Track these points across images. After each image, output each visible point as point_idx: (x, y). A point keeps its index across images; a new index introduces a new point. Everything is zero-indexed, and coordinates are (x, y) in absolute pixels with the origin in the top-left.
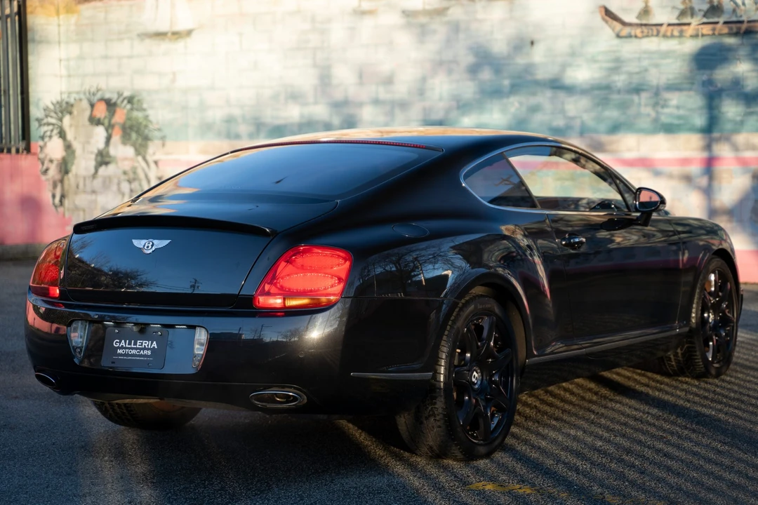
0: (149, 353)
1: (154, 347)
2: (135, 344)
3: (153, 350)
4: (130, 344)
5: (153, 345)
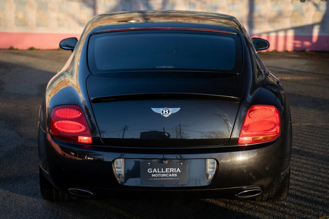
0: (176, 175)
1: (178, 172)
2: (164, 170)
4: (160, 170)
5: (177, 171)
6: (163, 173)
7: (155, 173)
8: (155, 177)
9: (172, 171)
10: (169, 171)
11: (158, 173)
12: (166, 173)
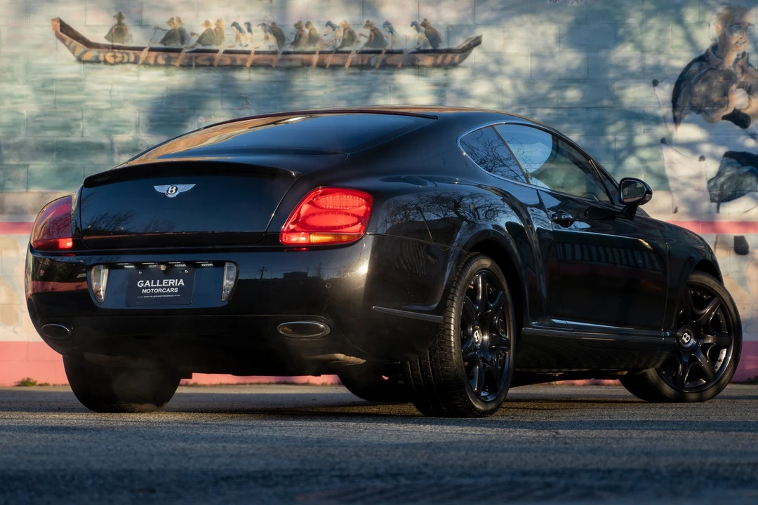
0: (176, 290)
1: (181, 285)
2: (161, 283)
3: (180, 287)
4: (155, 283)
6: (158, 288)
7: (147, 287)
8: (147, 294)
9: (172, 283)
10: (168, 284)
11: (151, 288)
12: (162, 287)
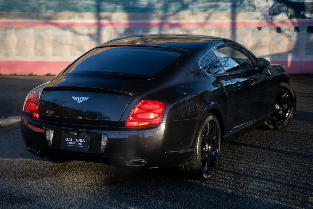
0: (82, 144)
5: (83, 141)
7: (69, 141)
8: (69, 144)
9: (80, 141)
10: (78, 141)
11: (71, 142)
